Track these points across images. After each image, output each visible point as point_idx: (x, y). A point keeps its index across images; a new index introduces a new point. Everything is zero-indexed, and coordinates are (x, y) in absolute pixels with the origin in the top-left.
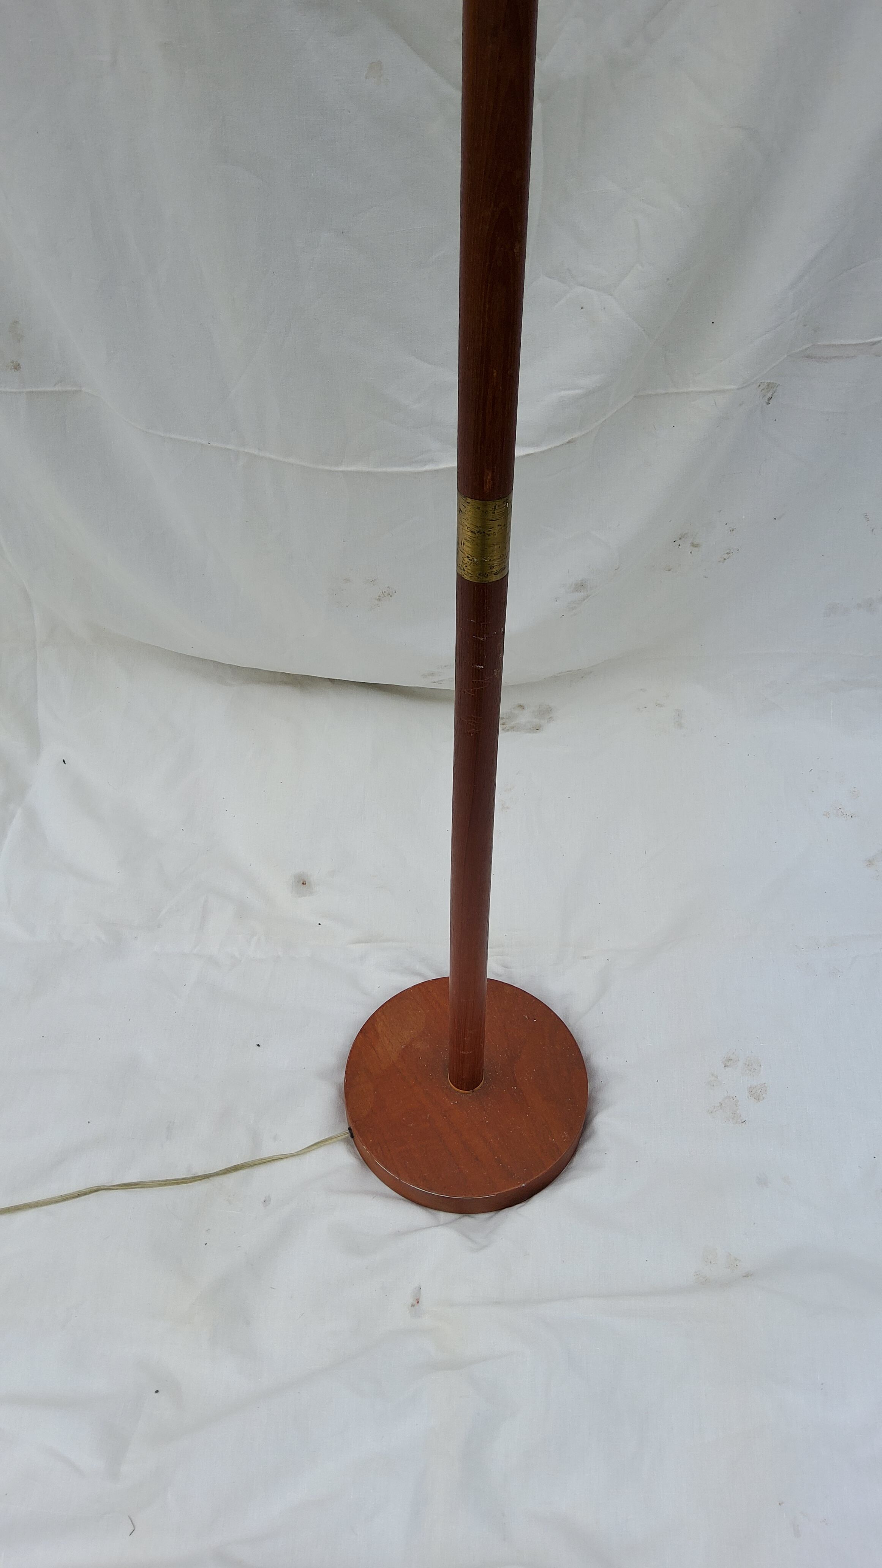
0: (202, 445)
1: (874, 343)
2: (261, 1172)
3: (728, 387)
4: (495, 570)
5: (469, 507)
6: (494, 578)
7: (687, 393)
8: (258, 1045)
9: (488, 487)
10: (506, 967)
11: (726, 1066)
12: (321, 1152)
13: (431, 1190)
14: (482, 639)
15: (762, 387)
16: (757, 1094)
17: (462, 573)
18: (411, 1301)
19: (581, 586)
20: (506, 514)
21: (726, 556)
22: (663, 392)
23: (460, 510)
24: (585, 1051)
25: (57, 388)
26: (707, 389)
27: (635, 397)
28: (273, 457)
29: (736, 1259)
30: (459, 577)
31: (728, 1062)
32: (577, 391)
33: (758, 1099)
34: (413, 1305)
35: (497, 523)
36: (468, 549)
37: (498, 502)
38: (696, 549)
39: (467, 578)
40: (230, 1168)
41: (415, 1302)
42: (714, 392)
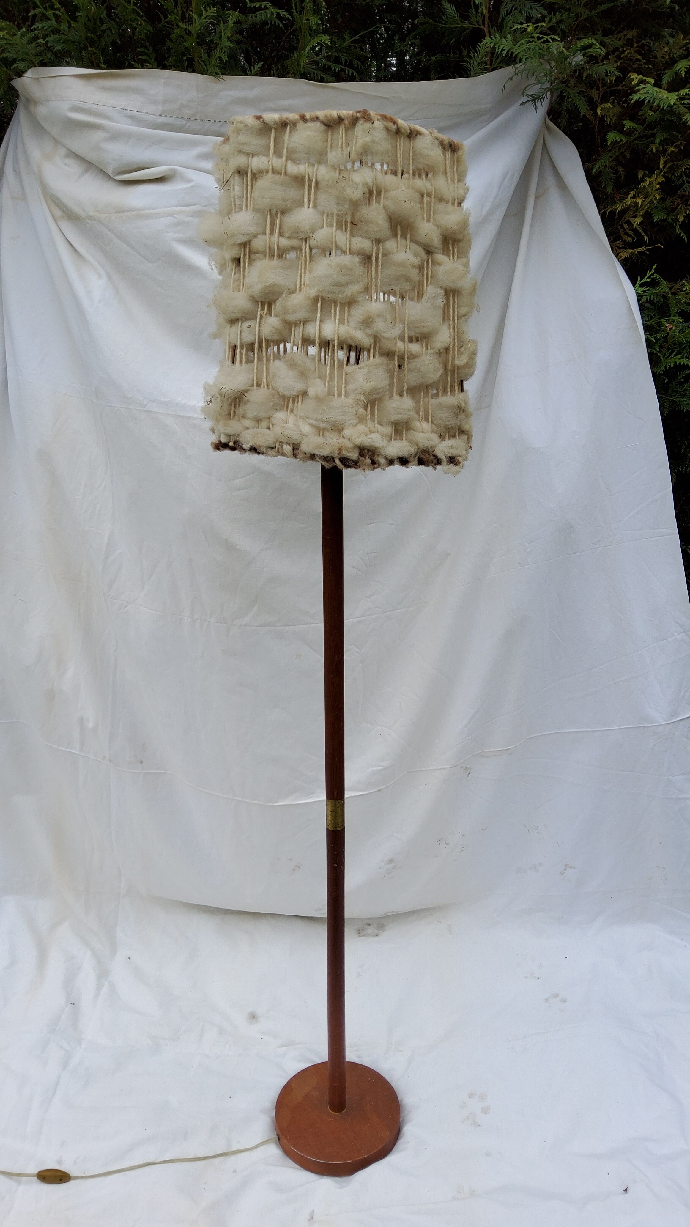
0: (217, 796)
1: (508, 749)
2: (232, 1158)
3: (446, 767)
4: (339, 826)
5: (330, 803)
6: (339, 829)
7: (429, 770)
8: (230, 1097)
9: (336, 795)
10: (359, 1057)
11: (470, 1098)
12: (262, 1148)
13: (319, 1159)
14: (336, 853)
15: (463, 769)
16: (485, 1111)
17: (328, 827)
18: (308, 1218)
19: (391, 861)
20: (343, 805)
21: (463, 849)
22: (419, 770)
23: (327, 804)
24: (400, 1097)
25: (156, 772)
26: (437, 768)
27: (408, 772)
28: (248, 801)
29: (474, 1191)
30: (327, 829)
31: (471, 1096)
32: (380, 768)
33: (486, 1113)
34: (309, 1220)
35: (340, 808)
36: (329, 818)
37: (339, 801)
38: (448, 846)
39: (330, 829)
40: (217, 1155)
41: (311, 1219)
42: (440, 769)
